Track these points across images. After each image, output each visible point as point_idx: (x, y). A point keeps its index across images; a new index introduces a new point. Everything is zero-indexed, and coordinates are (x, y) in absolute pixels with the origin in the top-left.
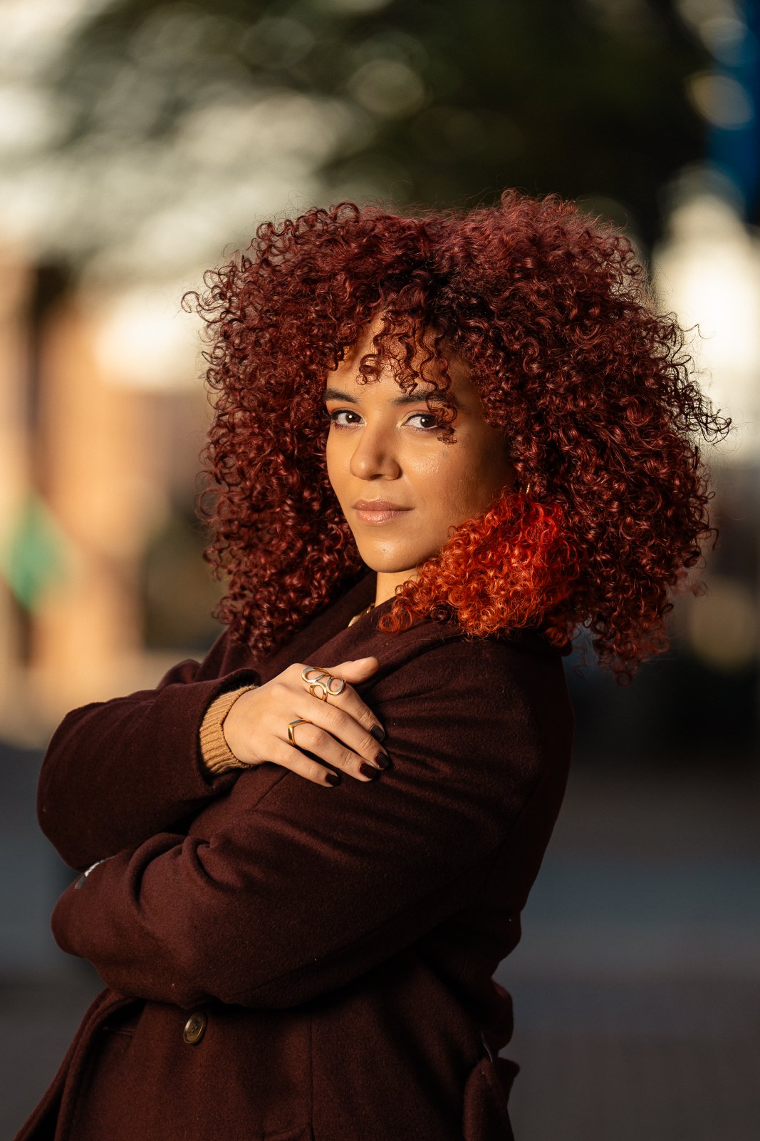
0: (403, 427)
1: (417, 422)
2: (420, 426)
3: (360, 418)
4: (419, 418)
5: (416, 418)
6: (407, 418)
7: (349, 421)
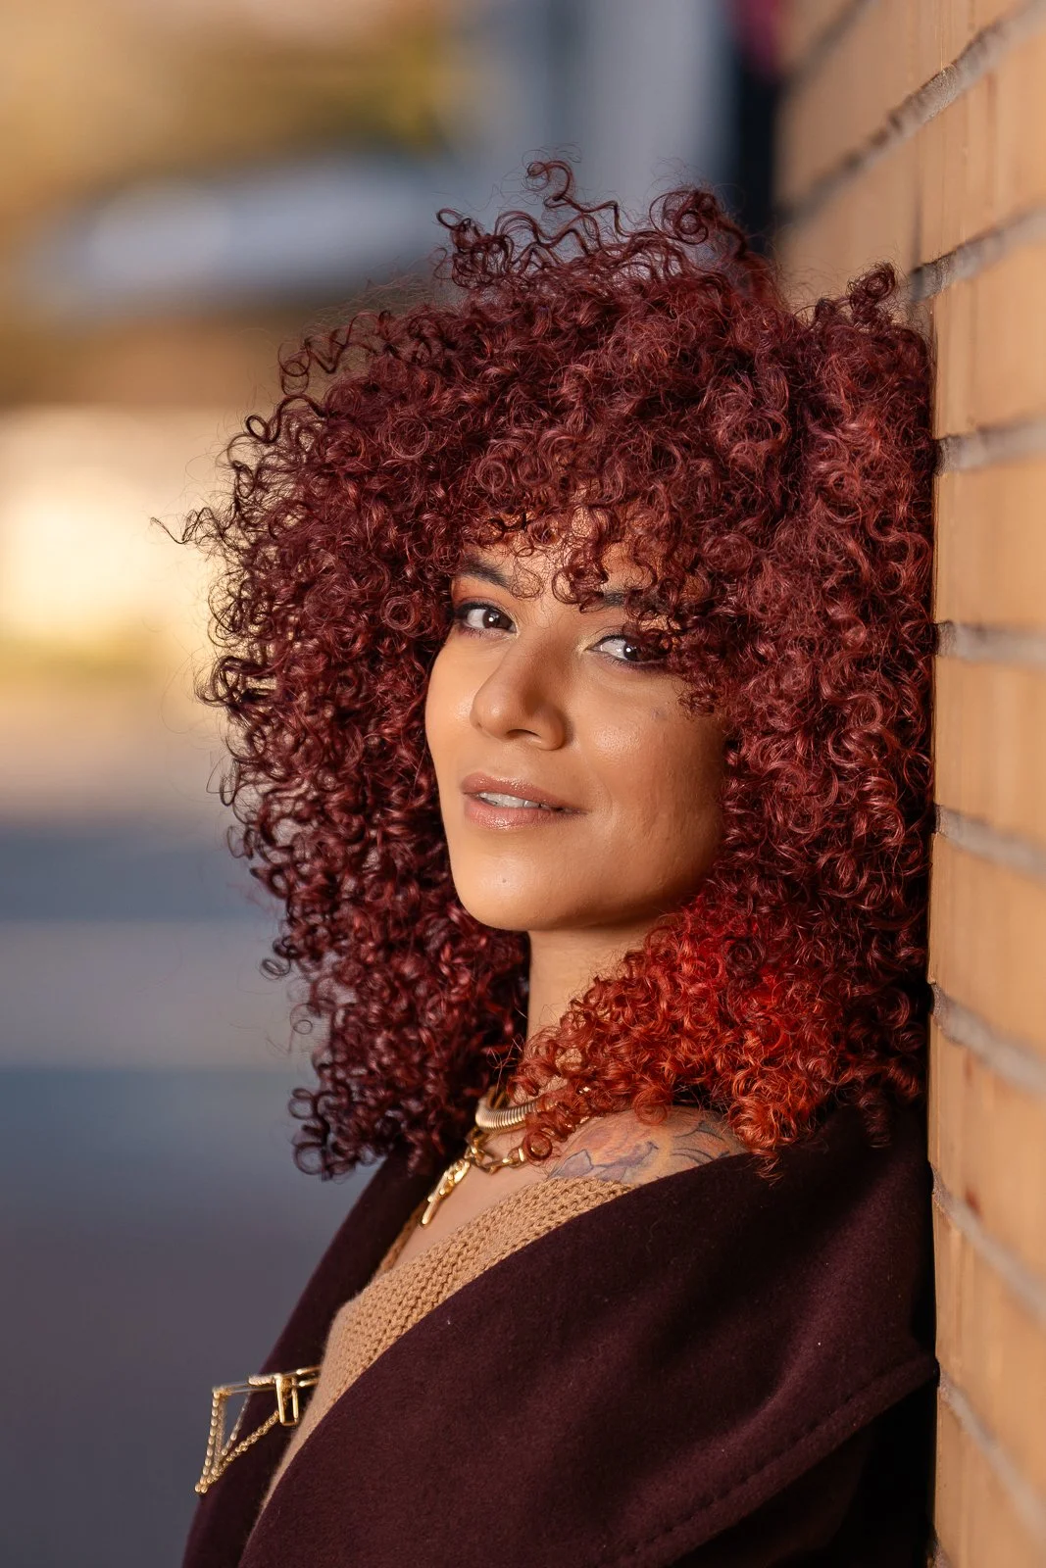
0: (588, 652)
1: (617, 648)
2: (622, 656)
3: (510, 622)
4: (622, 643)
5: (616, 641)
6: (598, 638)
7: (488, 625)
